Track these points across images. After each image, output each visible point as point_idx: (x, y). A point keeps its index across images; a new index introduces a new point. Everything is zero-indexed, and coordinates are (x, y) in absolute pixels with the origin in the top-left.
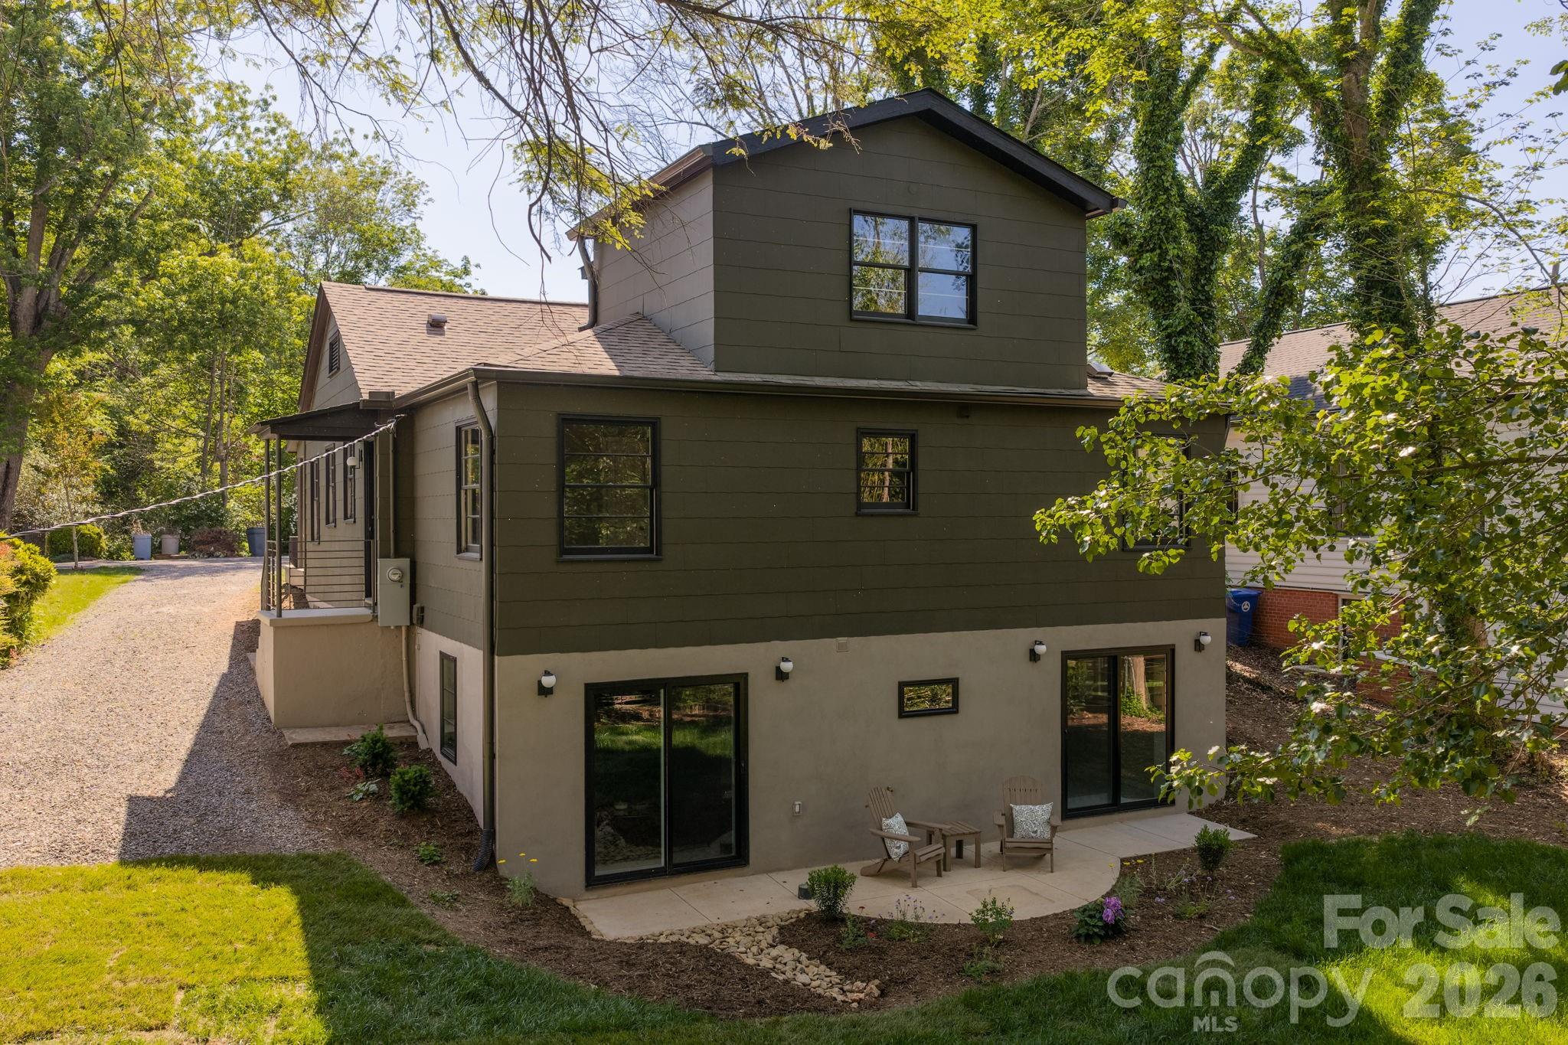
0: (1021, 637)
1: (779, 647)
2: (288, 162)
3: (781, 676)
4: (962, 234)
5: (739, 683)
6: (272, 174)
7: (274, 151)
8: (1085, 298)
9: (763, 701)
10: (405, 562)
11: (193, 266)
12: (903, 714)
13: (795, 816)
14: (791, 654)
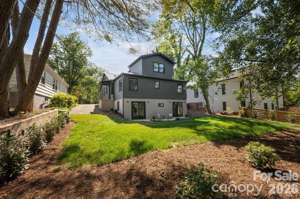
0: (169, 100)
1: (148, 100)
2: (96, 69)
3: (148, 102)
4: (163, 65)
5: (145, 103)
6: (95, 70)
7: (95, 68)
8: (173, 69)
9: (147, 104)
10: (113, 95)
11: (88, 77)
12: (159, 106)
13: (150, 115)
14: (149, 100)
